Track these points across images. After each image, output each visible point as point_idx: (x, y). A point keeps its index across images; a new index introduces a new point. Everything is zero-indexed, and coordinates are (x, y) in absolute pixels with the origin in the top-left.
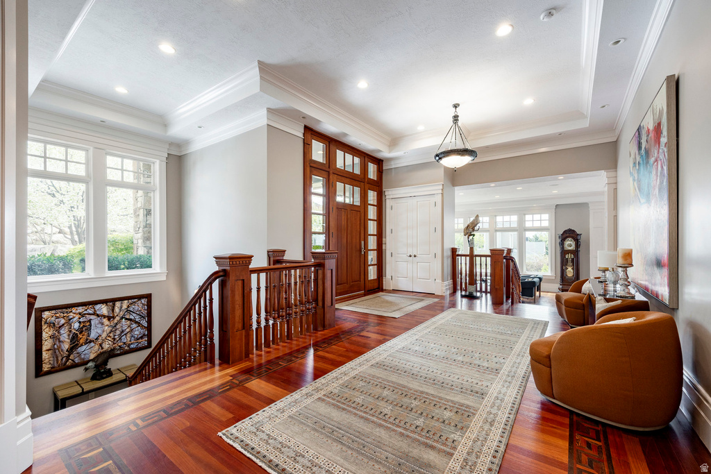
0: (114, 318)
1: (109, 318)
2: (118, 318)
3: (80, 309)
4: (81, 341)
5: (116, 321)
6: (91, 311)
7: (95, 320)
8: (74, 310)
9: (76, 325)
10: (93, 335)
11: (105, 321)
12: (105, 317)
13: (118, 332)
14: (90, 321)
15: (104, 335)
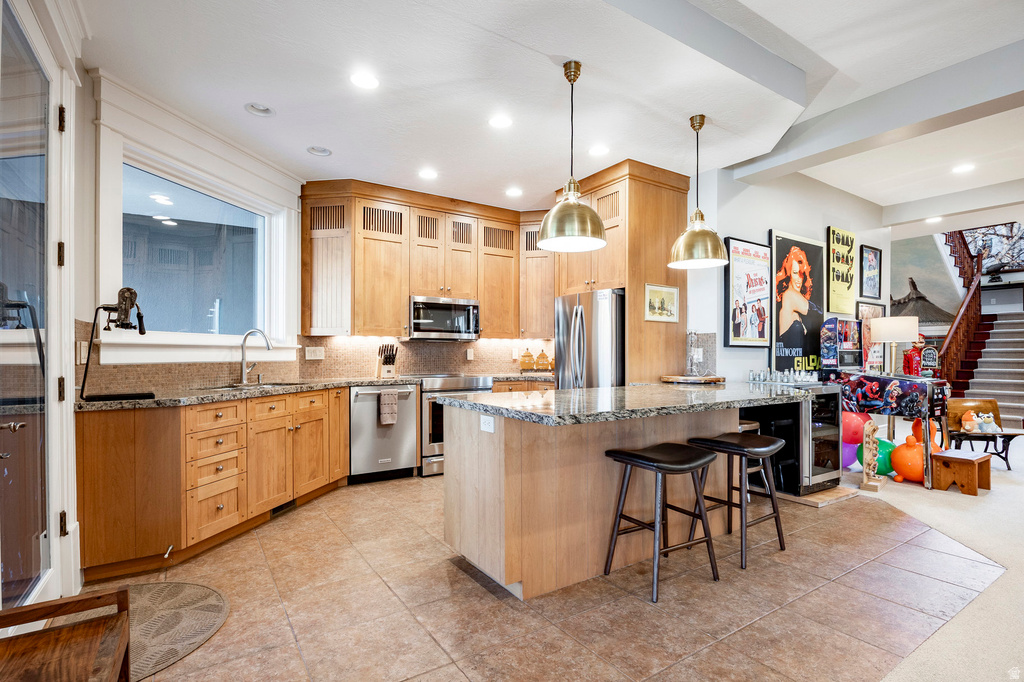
0: (1012, 237)
1: (1008, 238)
2: (1016, 238)
3: (983, 230)
4: (984, 256)
5: (1014, 240)
6: (992, 232)
7: (995, 239)
8: (978, 231)
9: (980, 243)
10: (993, 252)
11: (1004, 240)
12: (1004, 236)
13: (1016, 251)
14: (991, 240)
15: (1003, 252)
